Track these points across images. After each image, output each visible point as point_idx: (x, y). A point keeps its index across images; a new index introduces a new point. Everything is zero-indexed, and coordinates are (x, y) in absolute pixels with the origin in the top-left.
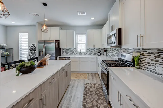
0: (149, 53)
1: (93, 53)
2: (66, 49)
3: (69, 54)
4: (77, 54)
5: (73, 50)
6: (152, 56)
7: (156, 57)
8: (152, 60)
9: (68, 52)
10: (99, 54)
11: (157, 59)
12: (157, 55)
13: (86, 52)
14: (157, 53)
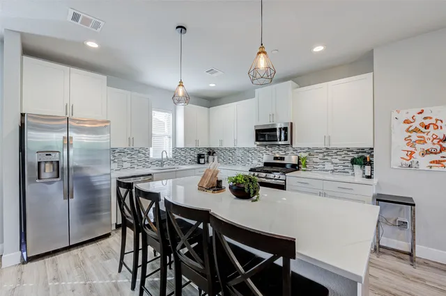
0: (317, 153)
1: (188, 161)
2: (117, 151)
3: (126, 165)
4: (150, 165)
5: (141, 155)
6: (321, 155)
7: (324, 156)
8: (320, 159)
9: (124, 159)
10: (202, 161)
11: (326, 157)
12: (325, 154)
13: (174, 159)
14: (325, 152)
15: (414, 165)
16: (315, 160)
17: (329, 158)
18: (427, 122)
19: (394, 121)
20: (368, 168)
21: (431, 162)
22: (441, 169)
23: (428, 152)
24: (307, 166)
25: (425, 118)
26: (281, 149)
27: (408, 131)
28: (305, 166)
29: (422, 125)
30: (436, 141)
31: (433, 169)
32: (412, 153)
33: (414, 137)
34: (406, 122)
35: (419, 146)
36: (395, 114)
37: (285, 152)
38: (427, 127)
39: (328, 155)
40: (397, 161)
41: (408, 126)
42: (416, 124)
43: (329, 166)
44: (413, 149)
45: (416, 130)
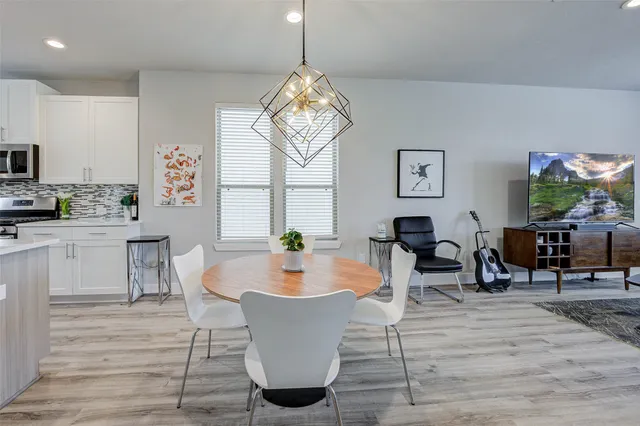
0: (85, 192)
6: (91, 197)
7: (95, 197)
8: (90, 201)
11: (97, 199)
12: (96, 194)
14: (96, 191)
15: (172, 202)
16: (83, 203)
17: (101, 199)
18: (181, 159)
19: (156, 155)
20: (134, 208)
21: (185, 198)
22: (191, 204)
23: (182, 189)
24: (72, 212)
25: (180, 155)
26: (30, 187)
27: (168, 167)
28: (68, 212)
29: (178, 161)
30: (187, 178)
31: (185, 205)
32: (171, 189)
33: (173, 173)
34: (166, 157)
35: (175, 182)
36: (157, 149)
37: (37, 192)
38: (181, 164)
39: (100, 196)
40: (159, 199)
41: (167, 161)
42: (173, 161)
43: (101, 210)
44: (171, 186)
45: (174, 167)
